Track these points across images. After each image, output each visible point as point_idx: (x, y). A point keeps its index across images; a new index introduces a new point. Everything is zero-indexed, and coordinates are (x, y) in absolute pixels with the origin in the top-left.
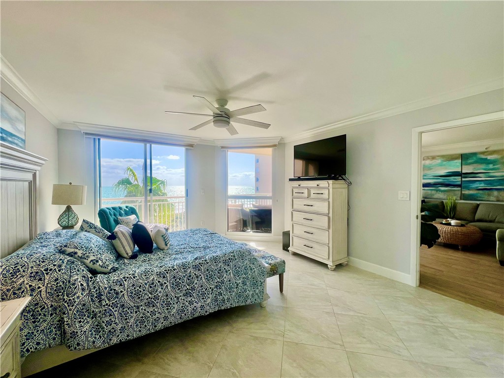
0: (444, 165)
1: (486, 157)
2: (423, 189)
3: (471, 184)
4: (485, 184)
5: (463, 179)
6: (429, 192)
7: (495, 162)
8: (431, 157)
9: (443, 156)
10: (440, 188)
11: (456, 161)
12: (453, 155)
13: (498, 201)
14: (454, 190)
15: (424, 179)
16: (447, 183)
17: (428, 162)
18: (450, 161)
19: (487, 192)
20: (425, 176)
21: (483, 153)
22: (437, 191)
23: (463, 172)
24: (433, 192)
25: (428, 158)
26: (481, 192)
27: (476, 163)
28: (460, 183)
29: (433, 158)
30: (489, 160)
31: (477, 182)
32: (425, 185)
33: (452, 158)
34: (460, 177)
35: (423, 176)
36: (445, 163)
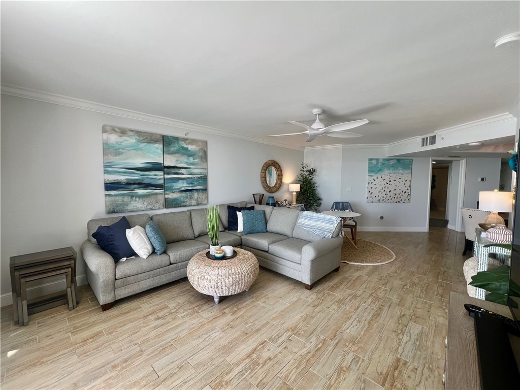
0: (141, 149)
1: (187, 146)
2: (106, 195)
3: (174, 184)
4: (187, 184)
5: (166, 176)
6: (119, 199)
7: (194, 155)
8: (119, 128)
9: (138, 133)
10: (137, 191)
11: (156, 145)
12: (151, 134)
13: (198, 205)
14: (156, 194)
15: (106, 172)
16: (147, 181)
17: (113, 138)
18: (148, 143)
19: (188, 193)
20: (109, 166)
21: (185, 140)
22: (132, 197)
23: (166, 164)
24: (126, 199)
25: (113, 130)
26: (184, 194)
27: (178, 153)
28: (162, 182)
29: (123, 132)
30: (190, 150)
31: (180, 181)
32: (109, 186)
33: (150, 138)
34: (162, 173)
35: (105, 166)
36: (142, 145)
